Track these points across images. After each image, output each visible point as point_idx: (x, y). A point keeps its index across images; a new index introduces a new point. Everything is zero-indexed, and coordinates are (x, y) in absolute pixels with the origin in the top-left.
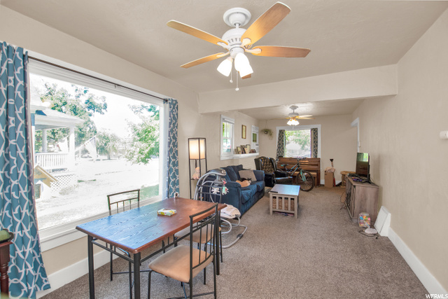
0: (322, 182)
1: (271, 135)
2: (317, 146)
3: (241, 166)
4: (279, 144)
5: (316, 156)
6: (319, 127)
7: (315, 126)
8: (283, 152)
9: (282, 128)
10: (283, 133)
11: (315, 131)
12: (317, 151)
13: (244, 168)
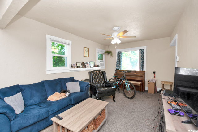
0: (146, 88)
1: (112, 55)
2: (143, 62)
3: (73, 77)
4: (118, 61)
5: (143, 70)
6: (145, 48)
7: (141, 48)
8: (120, 66)
9: (119, 50)
10: (120, 54)
11: (142, 51)
12: (143, 65)
13: (75, 79)
